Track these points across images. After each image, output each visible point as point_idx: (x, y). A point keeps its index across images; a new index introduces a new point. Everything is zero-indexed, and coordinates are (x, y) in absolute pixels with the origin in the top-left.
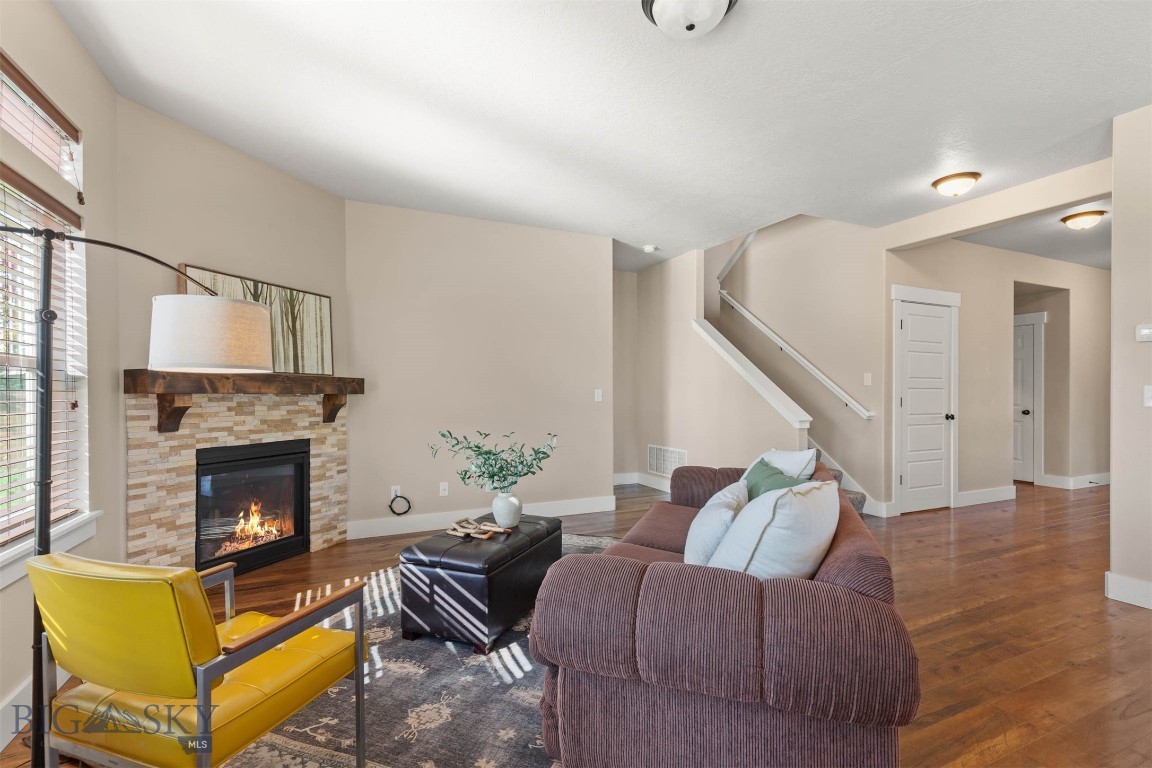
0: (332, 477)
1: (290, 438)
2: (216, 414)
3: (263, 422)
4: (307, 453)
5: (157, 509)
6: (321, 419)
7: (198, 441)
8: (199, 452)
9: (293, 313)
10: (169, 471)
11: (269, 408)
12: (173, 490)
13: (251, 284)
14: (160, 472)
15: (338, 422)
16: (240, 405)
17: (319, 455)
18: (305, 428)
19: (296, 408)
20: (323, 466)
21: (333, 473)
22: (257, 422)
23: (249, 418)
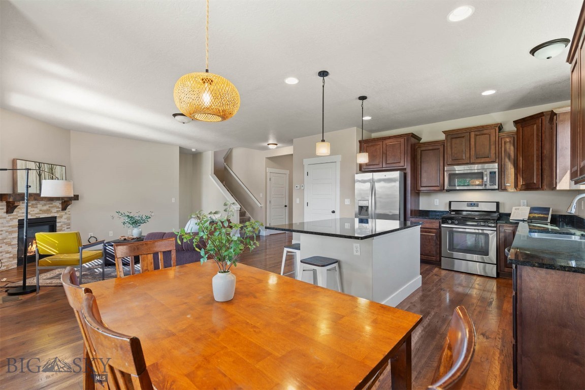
1: (50, 216)
3: (40, 210)
4: (56, 221)
5: (5, 239)
6: (61, 209)
7: (19, 217)
8: (18, 220)
10: (9, 226)
11: (43, 206)
13: (38, 164)
14: (7, 227)
15: (67, 210)
17: (60, 222)
18: (55, 212)
19: (52, 205)
20: (61, 226)
21: (65, 228)
22: (38, 210)
23: (35, 209)
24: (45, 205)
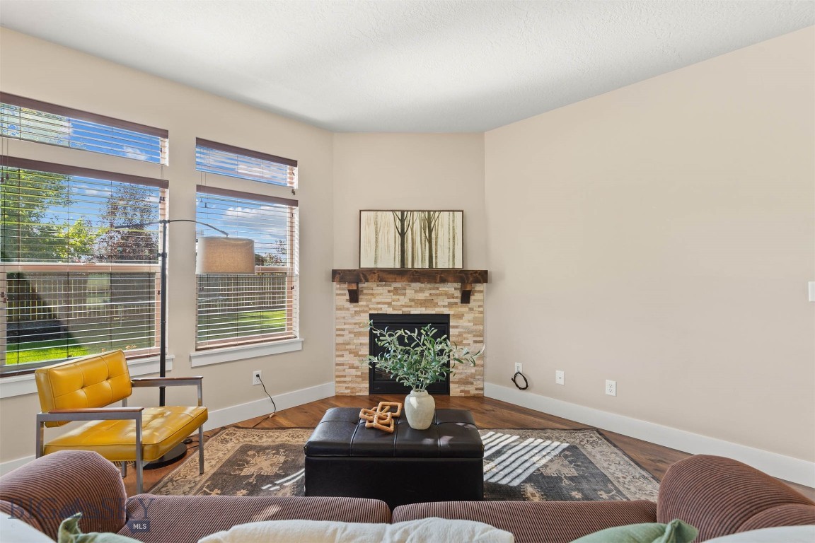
0: (469, 345)
1: (434, 312)
2: (381, 294)
3: (412, 300)
4: (448, 323)
5: (349, 344)
6: (459, 300)
7: (370, 309)
8: (370, 314)
9: (429, 227)
10: (355, 324)
11: (416, 292)
12: (358, 334)
13: (399, 214)
14: (350, 324)
15: (472, 304)
16: (396, 289)
17: (457, 327)
18: (444, 306)
19: (438, 292)
20: (460, 335)
21: (470, 341)
22: (407, 300)
23: (402, 298)
24: (421, 290)
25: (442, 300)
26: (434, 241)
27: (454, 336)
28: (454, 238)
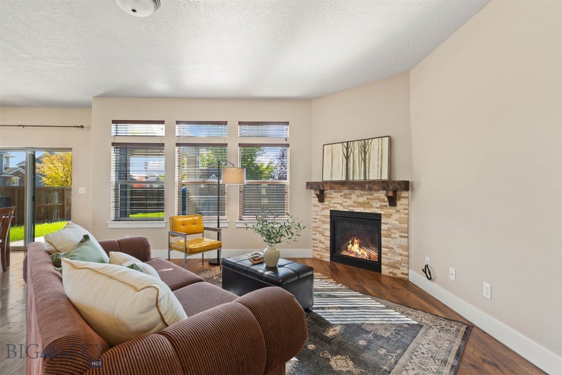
0: (396, 238)
2: (337, 198)
3: (355, 202)
4: (380, 220)
5: (319, 228)
6: (387, 204)
7: (330, 207)
8: (331, 211)
9: (365, 151)
10: (322, 216)
11: (358, 196)
12: (324, 222)
13: (345, 144)
14: (319, 215)
15: (398, 207)
16: (345, 194)
18: (377, 208)
19: (373, 197)
20: (389, 230)
21: (397, 236)
22: (352, 202)
23: (349, 200)
24: (362, 196)
25: (376, 204)
26: (367, 161)
27: (384, 230)
28: (382, 157)
